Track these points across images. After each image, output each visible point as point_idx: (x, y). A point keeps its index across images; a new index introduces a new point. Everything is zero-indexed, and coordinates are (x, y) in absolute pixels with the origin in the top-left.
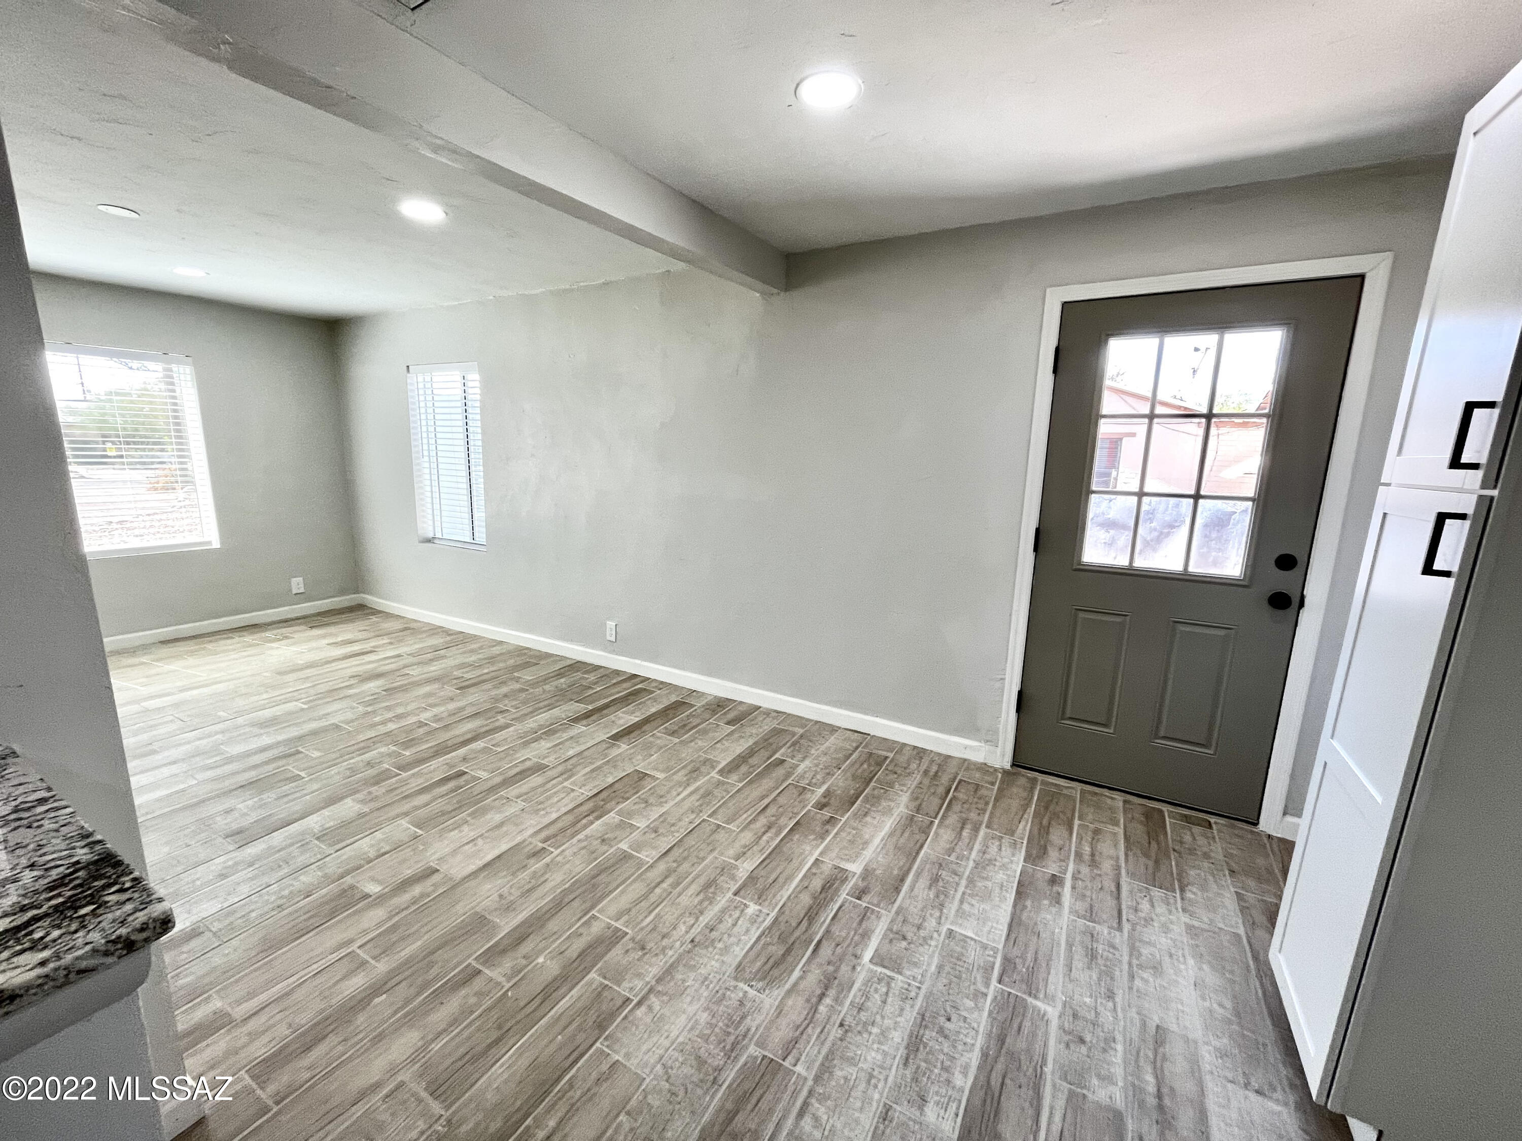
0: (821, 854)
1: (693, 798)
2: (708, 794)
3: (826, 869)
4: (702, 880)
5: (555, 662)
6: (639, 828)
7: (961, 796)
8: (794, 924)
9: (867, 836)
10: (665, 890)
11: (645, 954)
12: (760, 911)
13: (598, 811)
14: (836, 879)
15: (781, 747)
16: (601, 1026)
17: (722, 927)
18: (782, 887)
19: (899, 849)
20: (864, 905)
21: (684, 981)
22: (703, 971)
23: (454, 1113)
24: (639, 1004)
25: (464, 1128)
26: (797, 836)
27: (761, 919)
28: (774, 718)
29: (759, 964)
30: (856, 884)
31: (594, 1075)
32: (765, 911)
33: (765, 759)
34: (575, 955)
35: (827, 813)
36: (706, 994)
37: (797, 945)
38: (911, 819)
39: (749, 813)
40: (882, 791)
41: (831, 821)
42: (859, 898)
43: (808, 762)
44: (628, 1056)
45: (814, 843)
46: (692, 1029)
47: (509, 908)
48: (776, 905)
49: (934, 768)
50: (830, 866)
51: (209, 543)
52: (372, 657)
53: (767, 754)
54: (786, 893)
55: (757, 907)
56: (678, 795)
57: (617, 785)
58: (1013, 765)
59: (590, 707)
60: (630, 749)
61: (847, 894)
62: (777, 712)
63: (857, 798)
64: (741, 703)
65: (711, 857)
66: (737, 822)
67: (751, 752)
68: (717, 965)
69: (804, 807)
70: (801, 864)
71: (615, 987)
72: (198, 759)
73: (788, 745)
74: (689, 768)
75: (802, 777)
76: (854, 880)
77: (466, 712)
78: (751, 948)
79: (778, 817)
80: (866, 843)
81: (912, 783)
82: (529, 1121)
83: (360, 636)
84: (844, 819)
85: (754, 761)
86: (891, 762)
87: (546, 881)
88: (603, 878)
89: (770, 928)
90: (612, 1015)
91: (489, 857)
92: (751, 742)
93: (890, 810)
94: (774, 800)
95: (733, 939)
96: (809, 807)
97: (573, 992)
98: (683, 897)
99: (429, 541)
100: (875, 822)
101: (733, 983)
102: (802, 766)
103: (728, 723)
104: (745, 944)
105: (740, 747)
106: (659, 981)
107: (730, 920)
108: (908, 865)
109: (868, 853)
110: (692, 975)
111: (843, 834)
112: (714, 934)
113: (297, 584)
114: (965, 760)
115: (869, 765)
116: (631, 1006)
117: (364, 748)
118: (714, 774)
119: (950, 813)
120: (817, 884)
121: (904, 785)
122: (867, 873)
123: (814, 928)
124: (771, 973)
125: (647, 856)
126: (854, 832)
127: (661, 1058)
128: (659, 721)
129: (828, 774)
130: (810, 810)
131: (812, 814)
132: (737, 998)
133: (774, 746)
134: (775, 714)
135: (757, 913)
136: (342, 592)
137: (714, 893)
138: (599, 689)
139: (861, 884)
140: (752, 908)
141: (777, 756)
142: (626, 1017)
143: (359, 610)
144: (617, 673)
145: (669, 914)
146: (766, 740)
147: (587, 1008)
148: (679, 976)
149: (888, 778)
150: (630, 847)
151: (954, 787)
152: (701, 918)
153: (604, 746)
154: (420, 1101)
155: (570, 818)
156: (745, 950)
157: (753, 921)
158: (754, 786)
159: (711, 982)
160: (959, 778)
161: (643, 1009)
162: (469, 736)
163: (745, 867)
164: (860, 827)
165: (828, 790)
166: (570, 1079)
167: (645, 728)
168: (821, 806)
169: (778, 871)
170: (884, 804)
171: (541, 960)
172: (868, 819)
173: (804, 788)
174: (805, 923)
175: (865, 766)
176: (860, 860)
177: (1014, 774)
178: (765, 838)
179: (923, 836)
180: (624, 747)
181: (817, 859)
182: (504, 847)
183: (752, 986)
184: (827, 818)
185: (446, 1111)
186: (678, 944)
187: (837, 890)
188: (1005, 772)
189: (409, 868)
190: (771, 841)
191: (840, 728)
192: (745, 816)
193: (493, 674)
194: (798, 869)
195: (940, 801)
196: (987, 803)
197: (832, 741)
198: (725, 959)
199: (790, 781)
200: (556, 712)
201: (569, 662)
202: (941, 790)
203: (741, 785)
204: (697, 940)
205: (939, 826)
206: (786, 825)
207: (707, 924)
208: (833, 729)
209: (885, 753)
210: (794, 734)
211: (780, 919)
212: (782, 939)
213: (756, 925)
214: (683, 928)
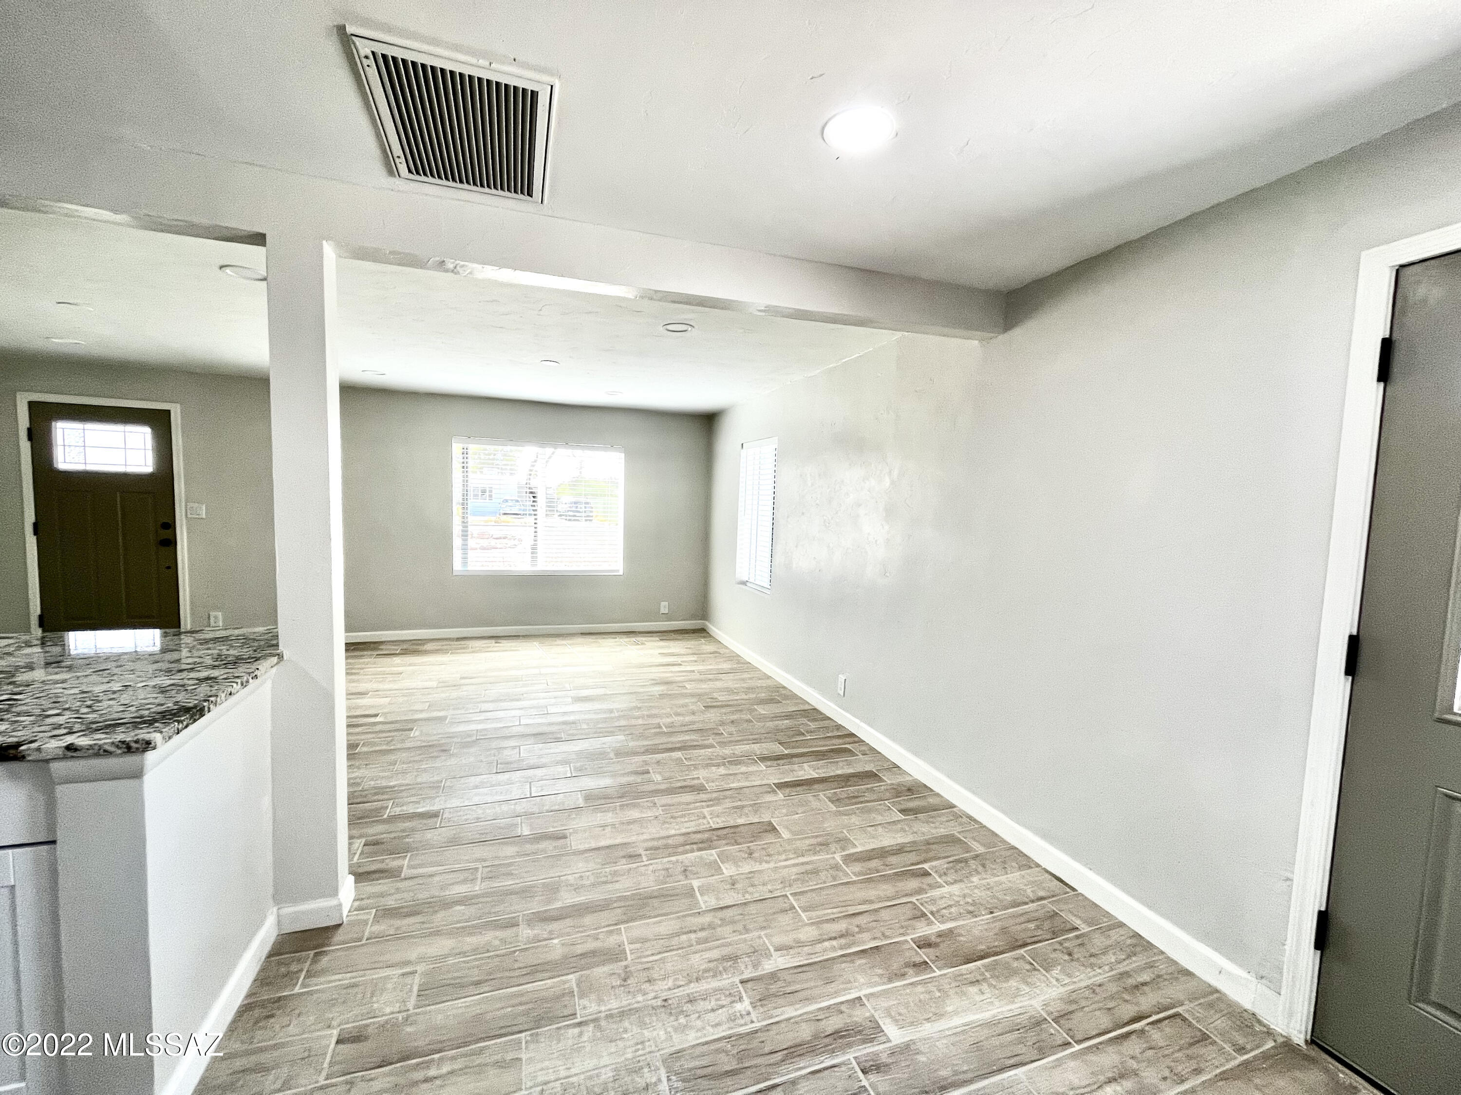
0: (869, 996)
1: (794, 870)
2: (816, 872)
3: (859, 1015)
4: (726, 951)
5: (797, 704)
6: (723, 874)
7: (1156, 1035)
8: (767, 1050)
9: (949, 1009)
10: (690, 940)
11: (621, 986)
12: (749, 1014)
13: (706, 844)
14: (860, 1032)
15: (939, 858)
16: (539, 1022)
17: (702, 1005)
18: (792, 1004)
19: (979, 1049)
20: (865, 1083)
21: (626, 1031)
22: (646, 1033)
23: (417, 1014)
24: (580, 1024)
25: (409, 1029)
26: (863, 961)
27: (742, 1022)
28: (961, 824)
29: (697, 1063)
30: (876, 1054)
31: (498, 1057)
32: (753, 1016)
33: (909, 863)
34: (579, 952)
35: (923, 955)
36: (629, 1056)
37: (749, 1072)
38: (1038, 1022)
39: (835, 910)
40: (1028, 967)
41: (923, 966)
42: (864, 1072)
43: (955, 889)
44: (530, 1060)
45: (877, 979)
46: (591, 1078)
47: (577, 889)
48: (771, 1017)
49: (1145, 977)
50: (868, 1014)
51: (618, 571)
52: (676, 668)
53: (918, 858)
54: (790, 1012)
55: (750, 1008)
56: (786, 860)
57: (742, 828)
58: (1312, 1042)
59: (786, 752)
60: (784, 800)
61: (855, 1058)
62: (970, 818)
63: (982, 958)
64: (938, 795)
65: (756, 934)
66: (813, 914)
67: (900, 850)
68: (663, 1037)
69: (903, 934)
70: (837, 993)
71: (576, 998)
72: (532, 710)
73: (951, 859)
74: (819, 840)
75: (933, 901)
76: (881, 1047)
77: (695, 726)
78: (707, 1043)
79: (861, 930)
80: (939, 1016)
81: (1083, 978)
82: (436, 1056)
83: (683, 651)
84: (938, 973)
85: (893, 860)
86: (1077, 937)
87: (617, 881)
88: (655, 902)
89: (741, 1036)
90: (552, 1020)
91: (603, 843)
92: (909, 838)
93: (1016, 995)
94: (876, 910)
95: (699, 1023)
96: (908, 938)
97: (548, 981)
98: (697, 955)
99: (744, 583)
100: (978, 998)
101: (659, 1064)
102: (946, 889)
103: (902, 811)
104: (705, 1035)
105: (888, 840)
106: (609, 1017)
107: (713, 1003)
108: (969, 1076)
109: (928, 1029)
110: (636, 1030)
111: (920, 989)
112: (687, 1007)
113: (664, 607)
114: (1217, 991)
115: (1038, 927)
116: (572, 1022)
117: (611, 732)
118: (838, 857)
119: (1111, 1049)
120: (834, 1023)
121: (1069, 976)
122: (906, 1048)
123: (783, 1068)
124: (699, 1080)
125: (705, 902)
126: (938, 994)
127: (546, 1083)
128: (833, 785)
129: (970, 912)
130: (906, 941)
131: (906, 946)
132: (648, 1081)
133: (931, 854)
134: (965, 820)
135: (744, 1013)
136: (693, 617)
137: (725, 969)
138: (809, 738)
139: (884, 1058)
140: (744, 1006)
141: (926, 866)
142: (558, 1028)
143: (701, 632)
144: (839, 727)
145: (673, 961)
146: (929, 844)
147: (545, 1000)
148: (626, 1024)
149: (1054, 955)
150: (699, 887)
151: (1154, 1018)
152: (692, 985)
153: (766, 789)
154: (411, 991)
155: (681, 839)
156: (698, 1042)
157: (732, 1019)
158: (872, 885)
159: (643, 1049)
160: (1179, 1010)
161: (576, 1030)
162: (678, 745)
163: (777, 962)
164: (952, 992)
165: (951, 931)
166: (484, 1047)
167: (816, 786)
168: (924, 944)
169: (805, 986)
170: (1013, 983)
171: (556, 941)
172: (973, 990)
173: (924, 915)
174: (778, 1056)
175: (1032, 926)
176: (911, 1029)
177: (1306, 1058)
178: (827, 944)
179: (1034, 1054)
180: (781, 796)
181: (859, 998)
182: (618, 841)
183: (669, 1080)
184: (918, 960)
185: (414, 1009)
186: (652, 995)
187: (850, 1045)
188: (1288, 1046)
189: (553, 827)
190: (830, 950)
191: (1038, 866)
192: (829, 911)
193: (743, 701)
194: (830, 996)
195: (1110, 1026)
196: (1198, 1071)
197: (1014, 878)
198: (674, 1037)
199: (913, 899)
200: (756, 747)
201: (807, 707)
202: (1127, 1011)
203: (855, 878)
204: (670, 1002)
205: (1074, 1056)
206: (864, 942)
207: (692, 993)
208: (1026, 862)
209: (1077, 922)
210: (968, 849)
211: (759, 1034)
212: (742, 1055)
213: (732, 1024)
214: (670, 983)
